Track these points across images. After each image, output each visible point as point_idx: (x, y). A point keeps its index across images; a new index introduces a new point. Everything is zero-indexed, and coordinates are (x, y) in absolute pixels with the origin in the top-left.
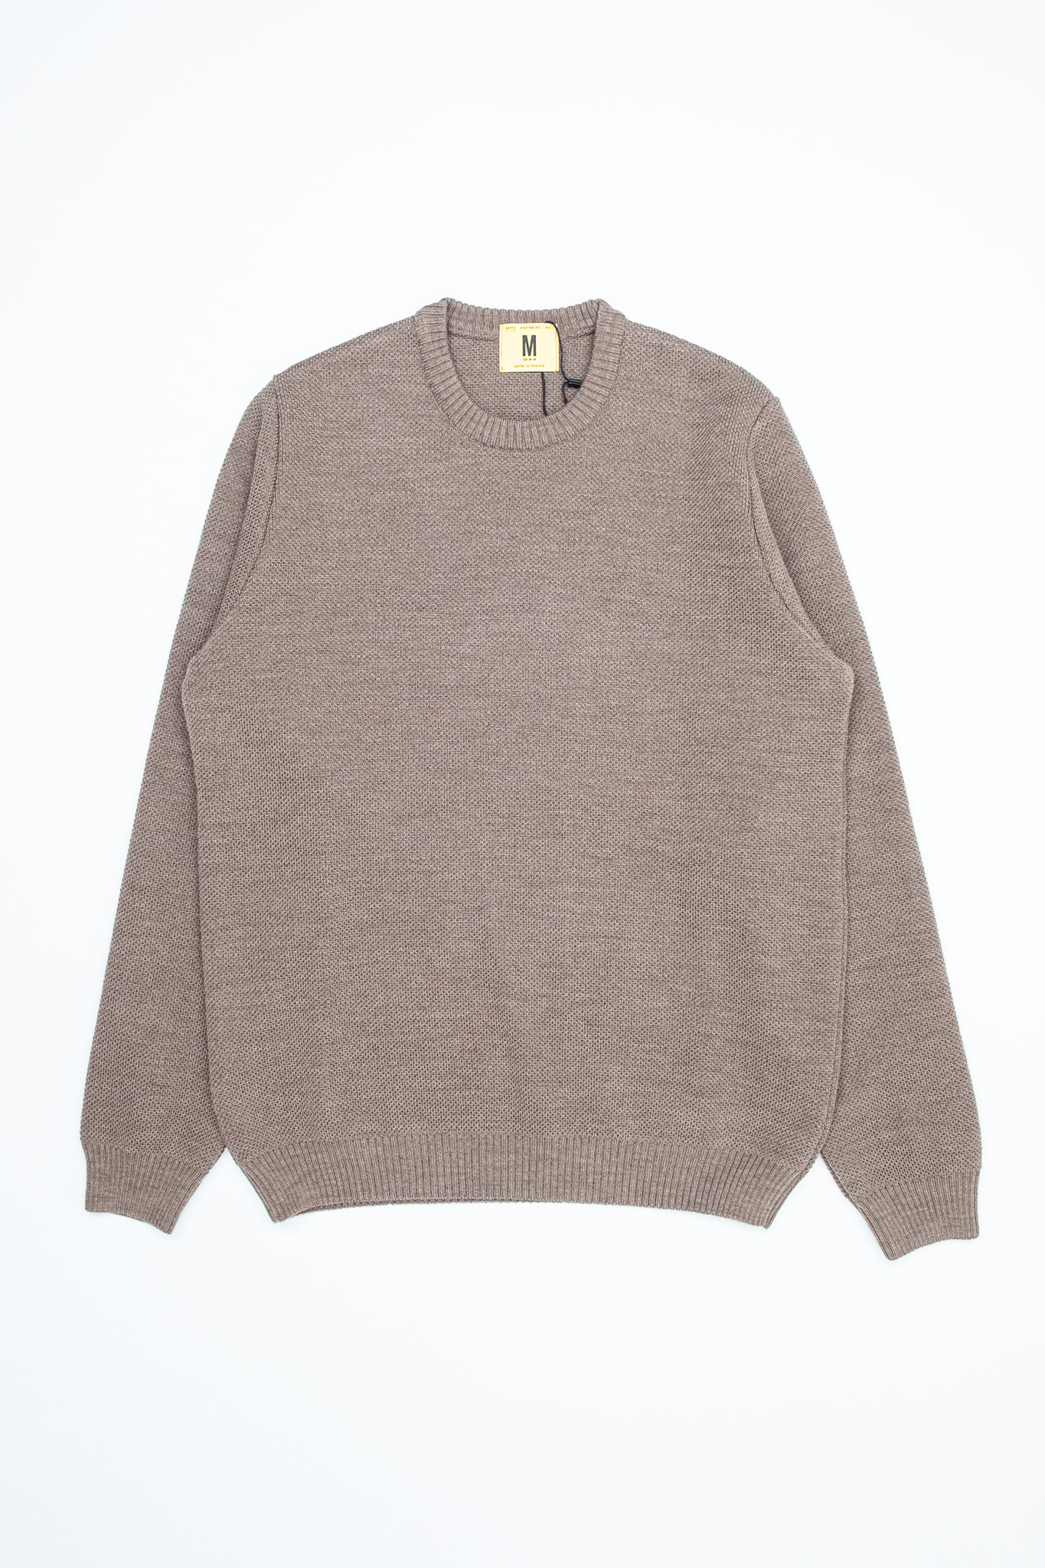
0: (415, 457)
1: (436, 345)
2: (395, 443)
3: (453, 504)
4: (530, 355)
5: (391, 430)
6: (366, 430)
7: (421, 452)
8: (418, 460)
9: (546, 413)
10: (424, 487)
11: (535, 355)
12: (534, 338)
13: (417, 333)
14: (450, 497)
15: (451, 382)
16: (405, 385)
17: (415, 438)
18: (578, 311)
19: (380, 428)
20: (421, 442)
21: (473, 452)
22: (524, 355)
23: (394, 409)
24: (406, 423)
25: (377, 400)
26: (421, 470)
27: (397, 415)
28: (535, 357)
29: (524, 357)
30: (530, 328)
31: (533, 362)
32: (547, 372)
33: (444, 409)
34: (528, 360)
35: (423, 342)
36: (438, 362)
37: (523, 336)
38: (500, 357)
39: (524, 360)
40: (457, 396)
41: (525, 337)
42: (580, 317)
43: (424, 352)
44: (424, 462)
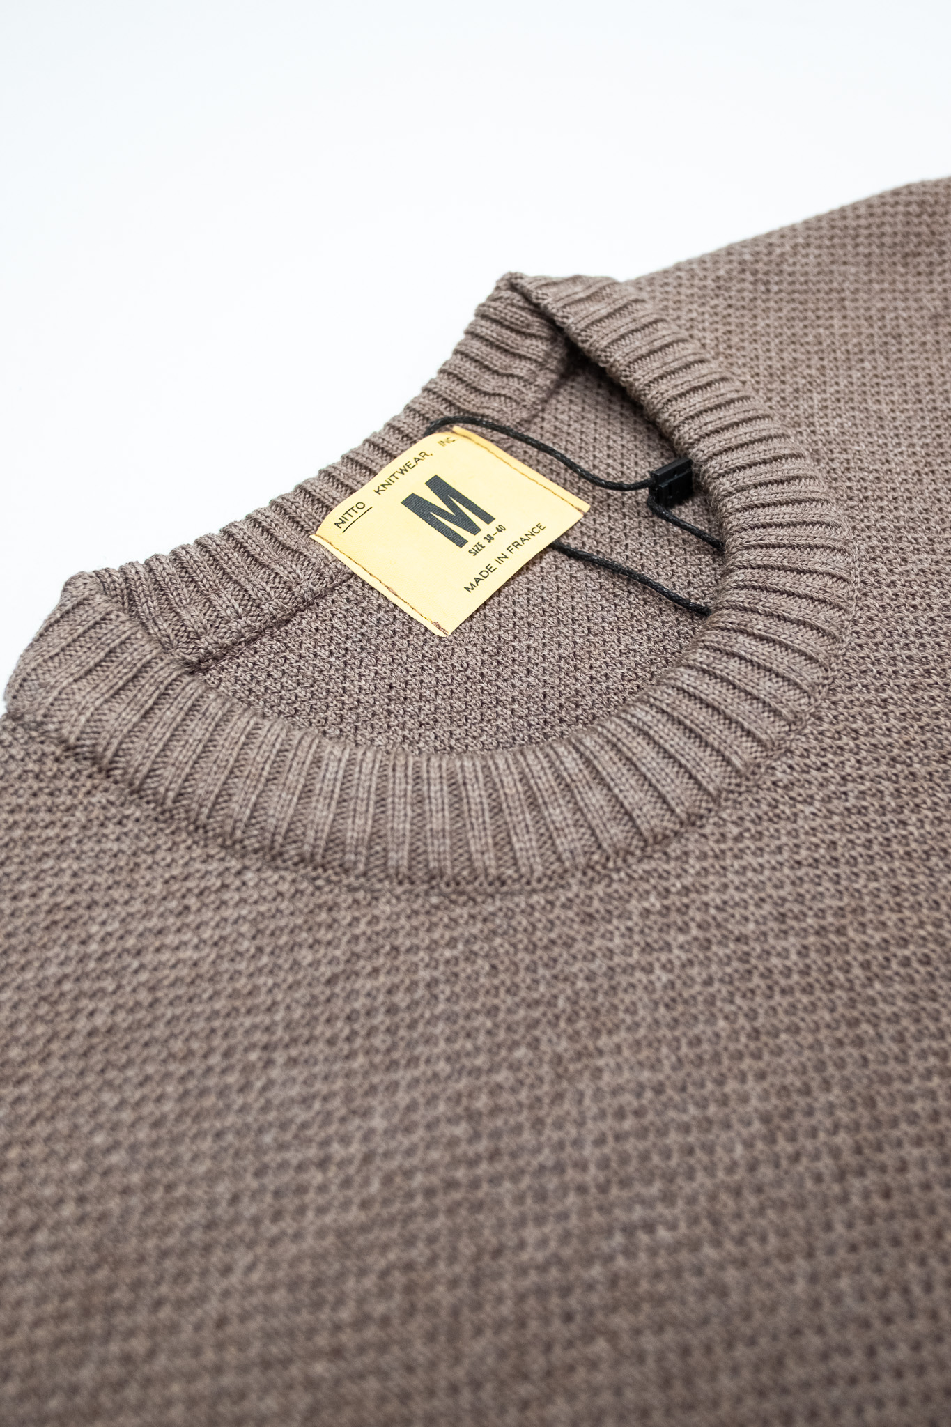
0: (483, 1146)
1: (169, 713)
2: (346, 1183)
3: (826, 1164)
4: (474, 530)
5: (282, 1147)
6: (170, 1264)
7: (482, 1102)
8: (506, 1142)
10: (649, 1227)
11: (488, 519)
12: (436, 484)
13: (63, 741)
14: (784, 1146)
15: (333, 770)
16: (171, 939)
17: (403, 1076)
18: (477, 347)
19: (223, 1189)
20: (442, 1067)
21: (654, 902)
22: (460, 542)
23: (215, 1060)
24: (310, 1061)
25: (110, 1098)
26: (559, 1168)
27: (248, 1068)
28: (494, 524)
29: (467, 547)
30: (402, 471)
31: (502, 541)
32: (566, 534)
33: (404, 870)
34: (484, 543)
35: (115, 742)
36: (225, 752)
37: (405, 503)
38: (401, 605)
39: (474, 552)
40: (400, 785)
41: (414, 503)
42: (497, 360)
43: (145, 770)
44: (538, 1124)
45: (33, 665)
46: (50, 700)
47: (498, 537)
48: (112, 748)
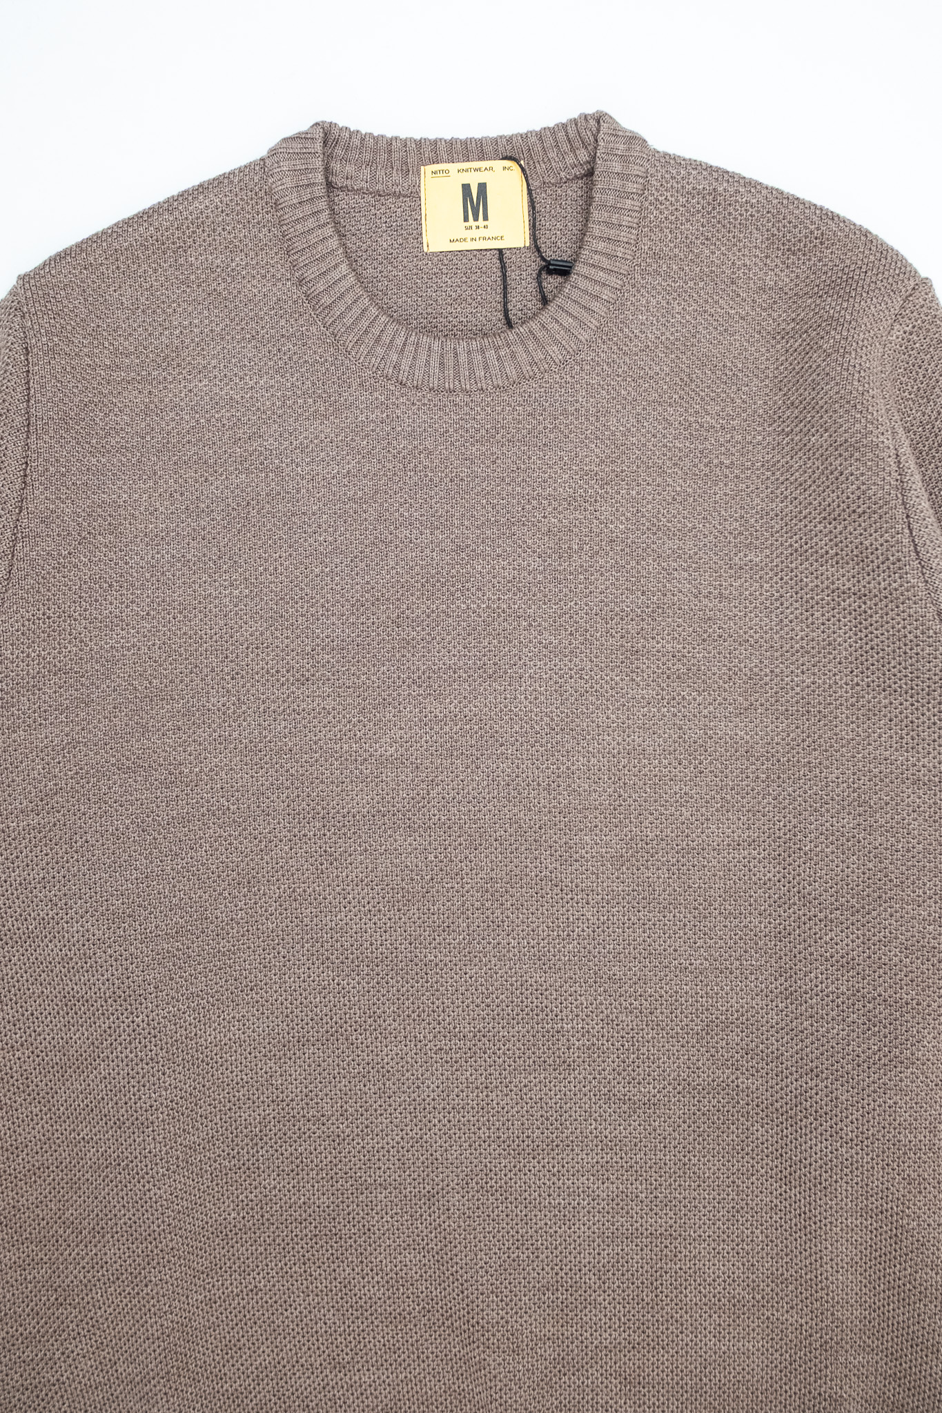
0: (280, 412)
1: (308, 209)
2: (243, 388)
3: (351, 493)
4: (476, 219)
5: (235, 365)
6: (190, 367)
7: (290, 402)
8: (285, 416)
9: (509, 324)
10: (298, 465)
11: (486, 218)
12: (482, 188)
13: (271, 189)
14: (346, 481)
15: (337, 274)
16: (255, 282)
17: (278, 377)
18: (561, 135)
19: (214, 362)
20: (289, 385)
21: (382, 398)
22: (466, 219)
23: (238, 328)
24: (260, 351)
25: (206, 313)
26: (291, 434)
27: (244, 338)
28: (486, 223)
29: (467, 224)
30: (476, 170)
31: (482, 232)
32: (508, 249)
33: (327, 324)
34: (474, 228)
35: (284, 205)
36: (313, 239)
37: (463, 185)
38: (424, 226)
39: (466, 228)
40: (349, 299)
41: (466, 188)
42: (565, 147)
43: (286, 222)
44: (296, 420)
45: (282, 150)
46: (276, 171)
47: (482, 229)
48: (282, 206)
